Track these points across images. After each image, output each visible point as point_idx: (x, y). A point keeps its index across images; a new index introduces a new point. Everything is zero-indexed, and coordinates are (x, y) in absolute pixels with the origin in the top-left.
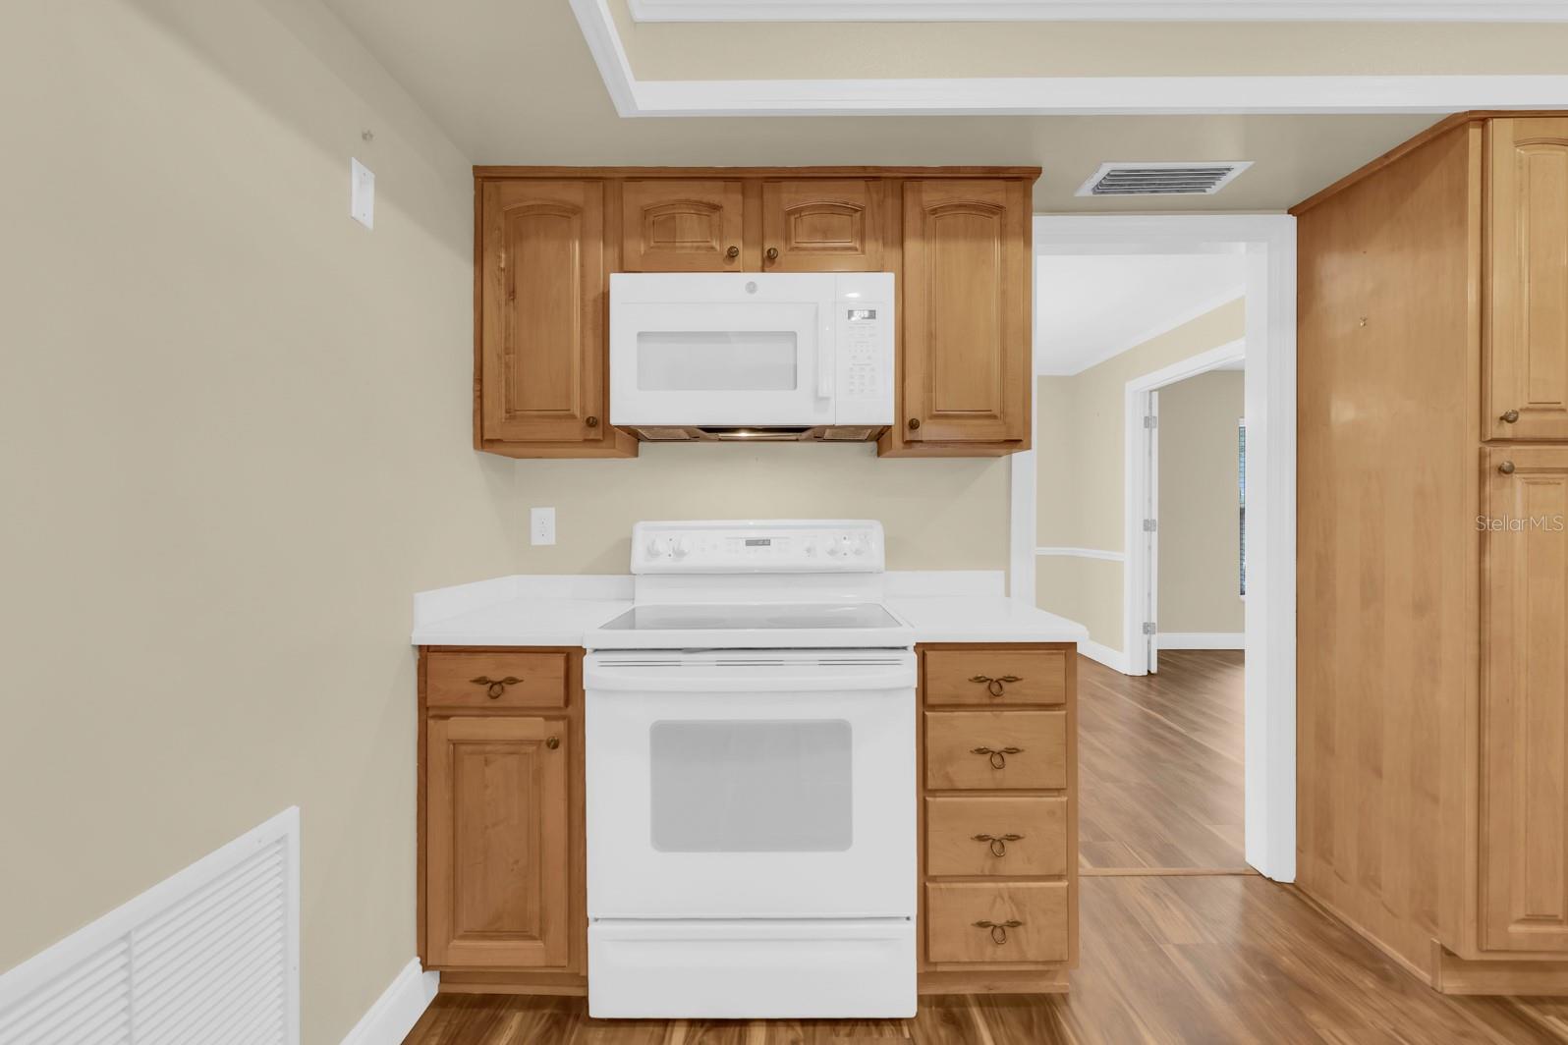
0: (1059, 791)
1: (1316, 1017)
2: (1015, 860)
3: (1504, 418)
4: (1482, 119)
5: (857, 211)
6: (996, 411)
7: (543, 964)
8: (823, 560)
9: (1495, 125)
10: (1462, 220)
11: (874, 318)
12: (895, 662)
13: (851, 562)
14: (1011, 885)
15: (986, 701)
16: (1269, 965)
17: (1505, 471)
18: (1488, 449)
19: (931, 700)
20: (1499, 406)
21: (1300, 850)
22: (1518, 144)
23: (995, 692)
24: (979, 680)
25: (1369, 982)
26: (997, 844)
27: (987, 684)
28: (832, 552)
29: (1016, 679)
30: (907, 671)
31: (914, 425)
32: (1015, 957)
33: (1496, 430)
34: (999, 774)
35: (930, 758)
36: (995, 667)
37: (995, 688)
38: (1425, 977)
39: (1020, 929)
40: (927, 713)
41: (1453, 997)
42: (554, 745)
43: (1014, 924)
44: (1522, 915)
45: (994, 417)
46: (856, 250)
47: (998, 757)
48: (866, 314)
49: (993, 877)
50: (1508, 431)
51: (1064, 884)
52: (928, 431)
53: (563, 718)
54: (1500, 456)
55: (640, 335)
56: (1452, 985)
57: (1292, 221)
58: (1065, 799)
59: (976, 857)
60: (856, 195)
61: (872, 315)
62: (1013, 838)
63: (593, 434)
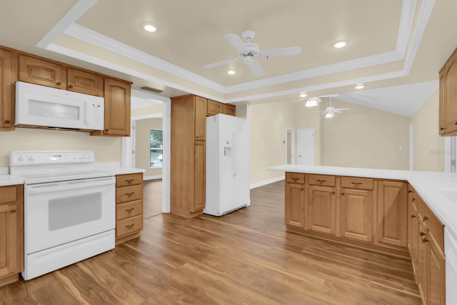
0: (140, 199)
1: (176, 226)
2: (133, 213)
3: (197, 137)
4: (195, 96)
5: (93, 81)
6: (124, 129)
7: (8, 273)
8: (78, 160)
9: (196, 97)
10: (193, 110)
11: (99, 107)
12: (111, 179)
13: (86, 160)
14: (132, 218)
15: (128, 185)
16: (169, 223)
17: (197, 144)
18: (195, 141)
19: (117, 186)
20: (197, 136)
21: (171, 207)
22: (199, 100)
23: (130, 183)
24: (127, 181)
25: (182, 220)
26: (129, 211)
27: (128, 181)
28: (81, 158)
29: (133, 180)
30: (113, 180)
31: (107, 130)
32: (133, 231)
33: (196, 139)
34: (130, 198)
35: (117, 197)
36: (129, 178)
37: (130, 182)
38: (188, 217)
39: (134, 225)
40: (117, 189)
41: (191, 218)
42: (13, 211)
43: (133, 225)
44: (198, 204)
45: (123, 130)
46: (93, 90)
47: (130, 195)
48: (97, 106)
49: (129, 217)
50: (197, 139)
51: (141, 215)
52: (110, 132)
53: (16, 204)
54: (197, 142)
55: (30, 100)
56: (191, 217)
57: (170, 100)
58: (141, 200)
59: (126, 214)
60: (93, 77)
61: (99, 106)
62: (133, 209)
63: (7, 125)
